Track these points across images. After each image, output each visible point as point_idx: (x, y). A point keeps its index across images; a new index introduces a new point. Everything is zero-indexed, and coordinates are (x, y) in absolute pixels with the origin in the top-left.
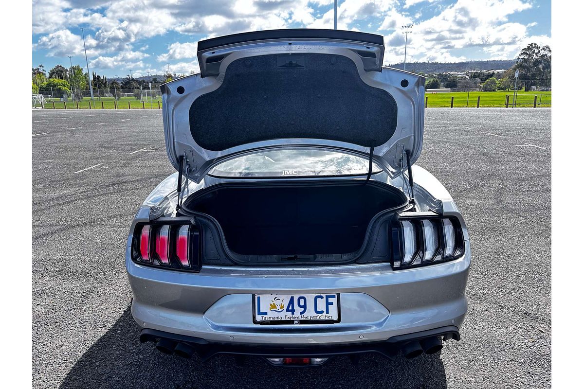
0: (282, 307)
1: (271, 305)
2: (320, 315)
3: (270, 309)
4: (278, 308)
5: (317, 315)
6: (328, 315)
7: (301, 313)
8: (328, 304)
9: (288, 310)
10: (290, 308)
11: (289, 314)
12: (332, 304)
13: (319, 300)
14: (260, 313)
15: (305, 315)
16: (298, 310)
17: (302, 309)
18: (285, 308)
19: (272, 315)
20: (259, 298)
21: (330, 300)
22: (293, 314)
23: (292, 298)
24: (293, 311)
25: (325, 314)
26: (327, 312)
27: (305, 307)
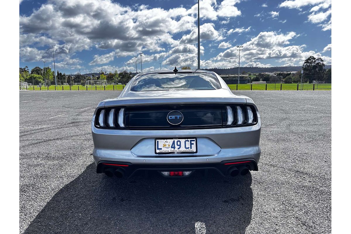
0: (169, 146)
1: (164, 145)
2: (187, 149)
3: (163, 147)
4: (167, 146)
5: (186, 149)
6: (191, 149)
7: (178, 149)
8: (191, 144)
9: (172, 147)
10: (173, 146)
11: (173, 149)
12: (193, 144)
13: (187, 142)
14: (158, 149)
15: (180, 149)
16: (177, 147)
17: (179, 147)
18: (171, 146)
19: (164, 150)
20: (158, 141)
21: (192, 142)
22: (174, 149)
23: (174, 141)
24: (174, 148)
25: (190, 149)
26: (191, 148)
27: (180, 145)
